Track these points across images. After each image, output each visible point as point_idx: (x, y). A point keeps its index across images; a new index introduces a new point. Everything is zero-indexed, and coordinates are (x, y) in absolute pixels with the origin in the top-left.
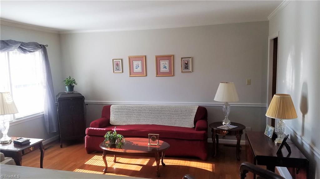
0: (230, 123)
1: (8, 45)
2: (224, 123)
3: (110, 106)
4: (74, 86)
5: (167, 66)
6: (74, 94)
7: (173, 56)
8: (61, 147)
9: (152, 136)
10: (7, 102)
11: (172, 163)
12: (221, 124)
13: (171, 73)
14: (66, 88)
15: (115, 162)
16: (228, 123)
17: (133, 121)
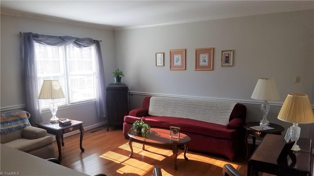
0: (269, 124)
1: (64, 40)
2: (261, 124)
3: (150, 98)
4: (121, 77)
5: (207, 59)
6: (121, 84)
7: (214, 49)
8: (108, 131)
9: (173, 129)
10: (55, 88)
11: (196, 159)
12: (258, 124)
13: (210, 67)
14: (114, 79)
15: (144, 149)
16: (266, 124)
17: (169, 114)
